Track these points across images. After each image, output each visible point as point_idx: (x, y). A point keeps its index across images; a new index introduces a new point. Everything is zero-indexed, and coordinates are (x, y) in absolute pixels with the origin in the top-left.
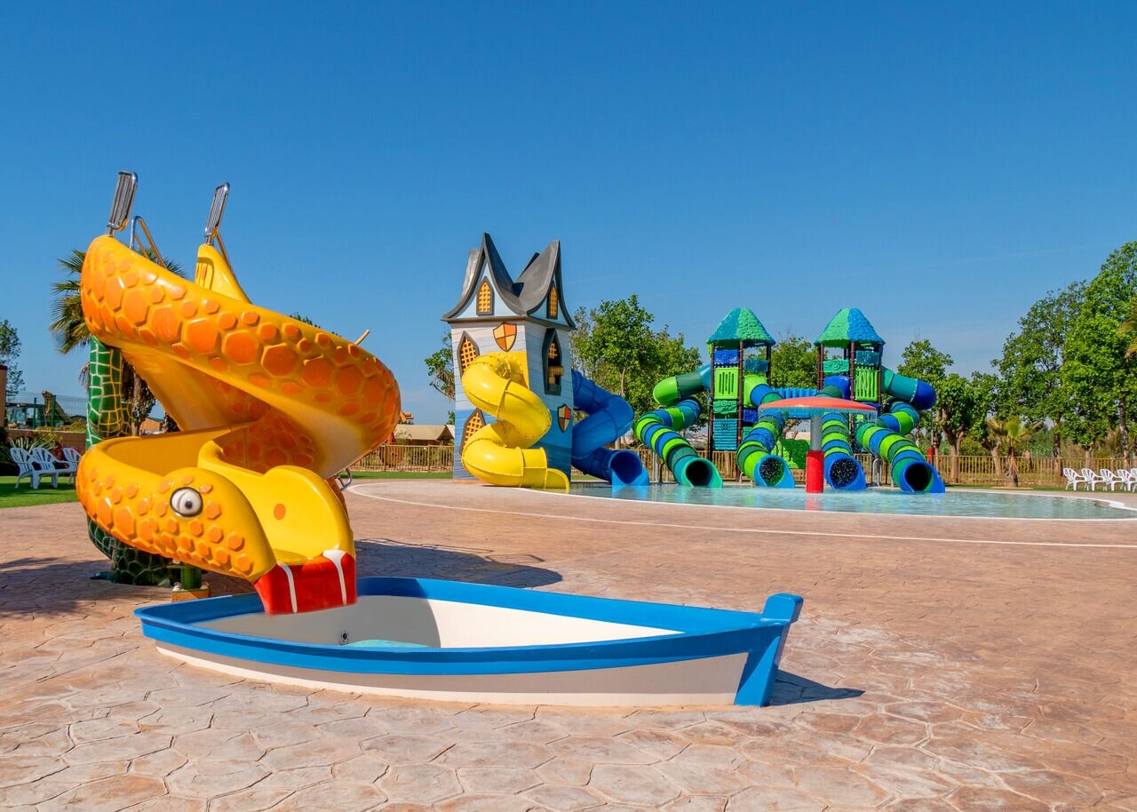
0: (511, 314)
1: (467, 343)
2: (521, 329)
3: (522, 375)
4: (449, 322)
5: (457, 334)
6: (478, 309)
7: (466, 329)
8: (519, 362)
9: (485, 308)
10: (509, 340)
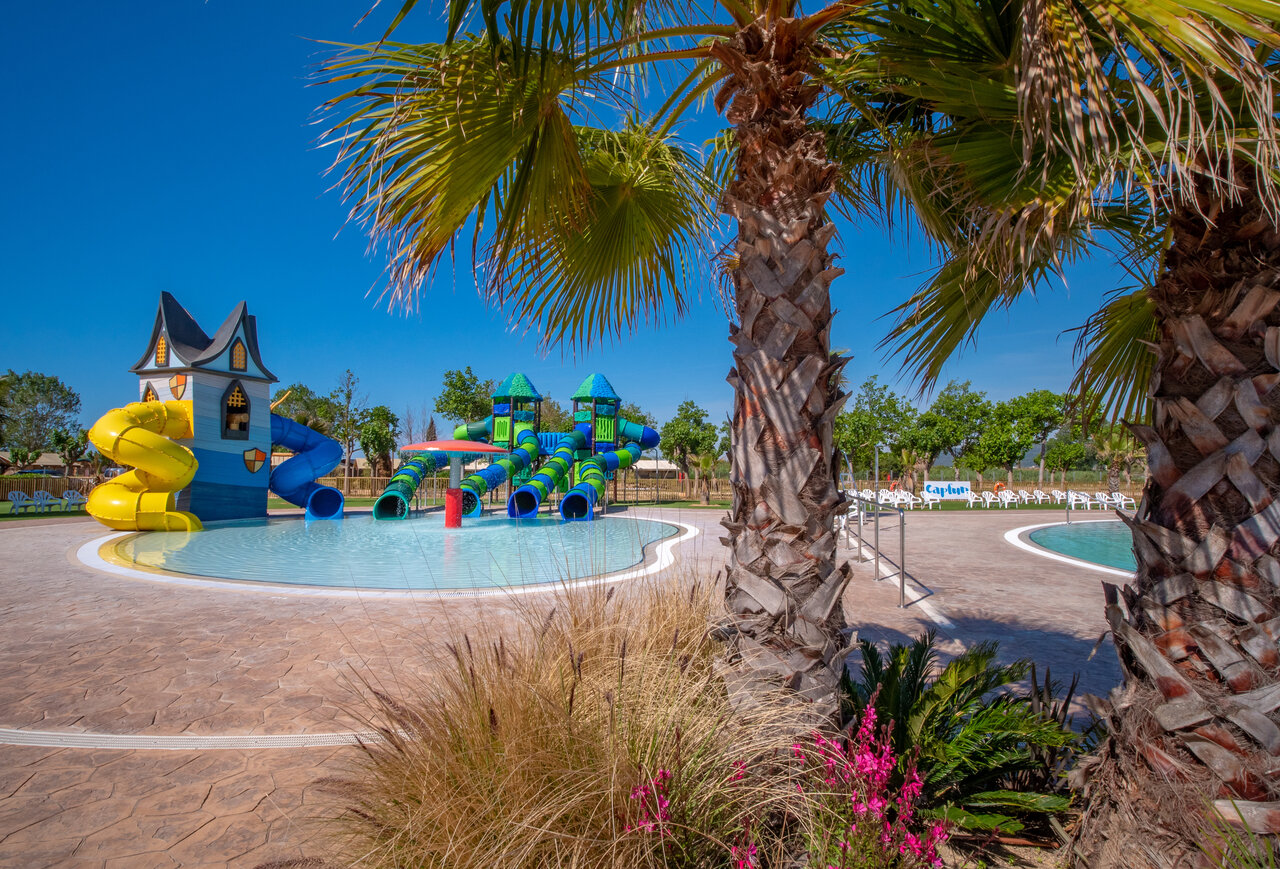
0: (182, 365)
1: (151, 392)
2: (190, 379)
3: (188, 422)
4: (138, 373)
5: (143, 383)
6: (156, 361)
7: (151, 380)
8: (186, 410)
9: (162, 360)
10: (181, 389)
